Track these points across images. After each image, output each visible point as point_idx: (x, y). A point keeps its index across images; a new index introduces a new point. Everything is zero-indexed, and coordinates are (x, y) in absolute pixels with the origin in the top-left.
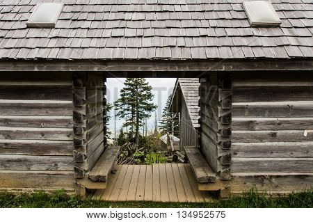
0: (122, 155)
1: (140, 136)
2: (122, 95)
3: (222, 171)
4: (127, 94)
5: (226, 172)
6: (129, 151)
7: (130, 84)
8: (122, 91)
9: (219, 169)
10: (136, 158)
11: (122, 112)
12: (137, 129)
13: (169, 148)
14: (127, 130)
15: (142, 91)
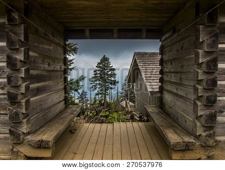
0: (91, 114)
1: (107, 102)
2: (95, 74)
3: (204, 134)
4: (98, 74)
5: (210, 136)
6: (97, 111)
7: (100, 67)
8: (95, 71)
9: (200, 131)
10: (102, 116)
11: (95, 86)
12: (105, 97)
13: (126, 109)
14: (98, 97)
15: (108, 72)
